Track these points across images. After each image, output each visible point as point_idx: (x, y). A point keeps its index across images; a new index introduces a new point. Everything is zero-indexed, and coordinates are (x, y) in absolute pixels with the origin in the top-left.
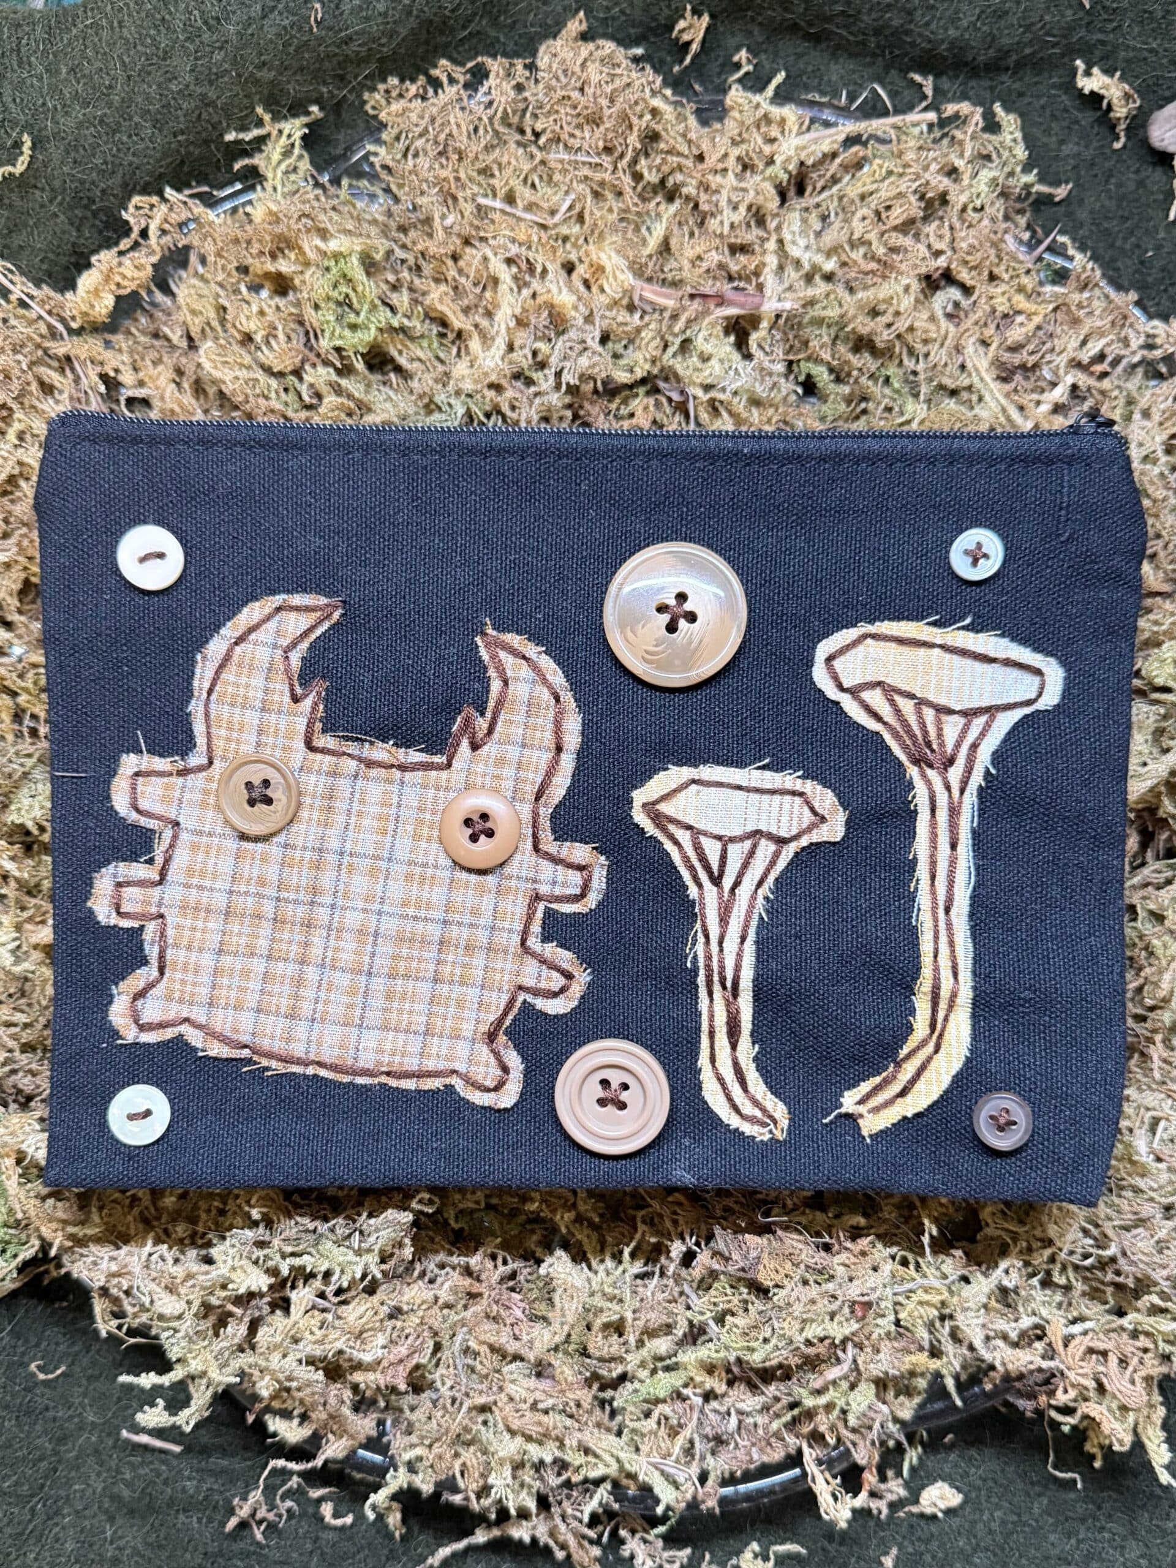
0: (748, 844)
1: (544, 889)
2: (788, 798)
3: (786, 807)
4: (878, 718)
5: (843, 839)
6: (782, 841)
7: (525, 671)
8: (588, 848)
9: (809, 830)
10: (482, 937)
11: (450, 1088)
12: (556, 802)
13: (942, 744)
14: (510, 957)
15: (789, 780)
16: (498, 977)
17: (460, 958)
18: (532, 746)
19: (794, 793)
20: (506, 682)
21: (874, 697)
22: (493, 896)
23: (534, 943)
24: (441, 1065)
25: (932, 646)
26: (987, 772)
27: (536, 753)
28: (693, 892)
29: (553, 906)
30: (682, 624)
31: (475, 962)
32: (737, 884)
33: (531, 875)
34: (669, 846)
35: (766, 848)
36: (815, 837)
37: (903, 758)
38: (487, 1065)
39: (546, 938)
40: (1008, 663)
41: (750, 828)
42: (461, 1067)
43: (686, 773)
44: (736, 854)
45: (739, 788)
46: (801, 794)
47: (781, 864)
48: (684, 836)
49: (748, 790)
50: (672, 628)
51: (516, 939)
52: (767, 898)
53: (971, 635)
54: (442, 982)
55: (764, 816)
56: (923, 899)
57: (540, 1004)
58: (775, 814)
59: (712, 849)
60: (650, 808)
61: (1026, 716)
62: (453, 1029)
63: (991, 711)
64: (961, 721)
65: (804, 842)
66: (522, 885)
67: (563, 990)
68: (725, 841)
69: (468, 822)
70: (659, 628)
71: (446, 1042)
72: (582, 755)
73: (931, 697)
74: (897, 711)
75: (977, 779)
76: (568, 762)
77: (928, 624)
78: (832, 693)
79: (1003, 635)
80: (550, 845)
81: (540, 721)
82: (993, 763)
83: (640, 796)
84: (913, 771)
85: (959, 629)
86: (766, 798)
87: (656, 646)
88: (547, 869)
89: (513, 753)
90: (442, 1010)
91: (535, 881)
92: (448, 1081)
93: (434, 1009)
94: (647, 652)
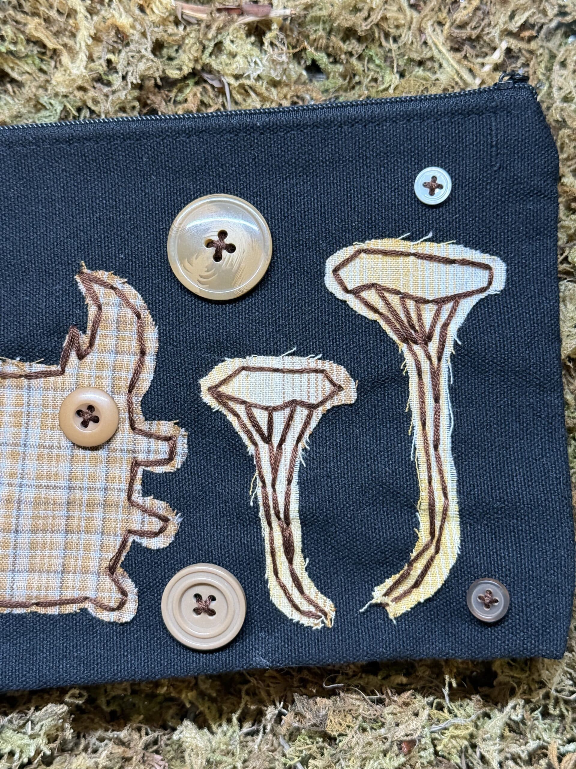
0: (287, 411)
1: (141, 457)
2: (313, 375)
3: (312, 381)
4: (375, 310)
5: (357, 401)
6: (312, 407)
7: (113, 298)
8: (171, 423)
9: (331, 396)
10: (99, 496)
11: (84, 611)
12: (144, 392)
13: (422, 326)
14: (120, 510)
15: (312, 362)
16: (113, 525)
17: (83, 514)
18: (123, 352)
19: (316, 371)
20: (100, 307)
21: (371, 296)
22: (104, 465)
23: (137, 497)
24: (76, 594)
25: (408, 255)
26: (456, 343)
27: (126, 357)
28: (251, 449)
29: (149, 469)
30: (225, 253)
31: (95, 515)
32: (282, 441)
33: (131, 447)
34: (231, 418)
35: (301, 414)
36: (336, 401)
37: (395, 338)
38: (110, 591)
39: (145, 494)
40: (464, 262)
41: (288, 399)
42: (91, 594)
43: (237, 363)
44: (279, 418)
45: (277, 370)
46: (322, 371)
47: (314, 423)
48: (240, 409)
49: (283, 371)
50: (218, 257)
51: (124, 496)
52: (304, 450)
53: (435, 244)
54: (72, 532)
55: (297, 390)
56: (418, 441)
57: (146, 542)
58: (305, 388)
59: (262, 417)
60: (213, 390)
61: (482, 300)
62: (83, 567)
63: (456, 298)
64: (433, 307)
65: (328, 406)
66: (125, 456)
67: (162, 530)
68: (271, 410)
69: (79, 413)
70: (208, 258)
71: (78, 577)
72: (160, 356)
73: (411, 292)
74: (388, 304)
75: (449, 349)
76: (150, 362)
77: (403, 239)
78: (340, 294)
79: (458, 243)
80: (142, 424)
81: (127, 333)
82: (459, 336)
83: (205, 383)
84: (403, 347)
85: (426, 241)
86: (297, 376)
87: (208, 271)
88: (143, 442)
89: (109, 359)
90: (74, 553)
91: (134, 452)
92: (82, 605)
93: (68, 553)
94: (201, 277)
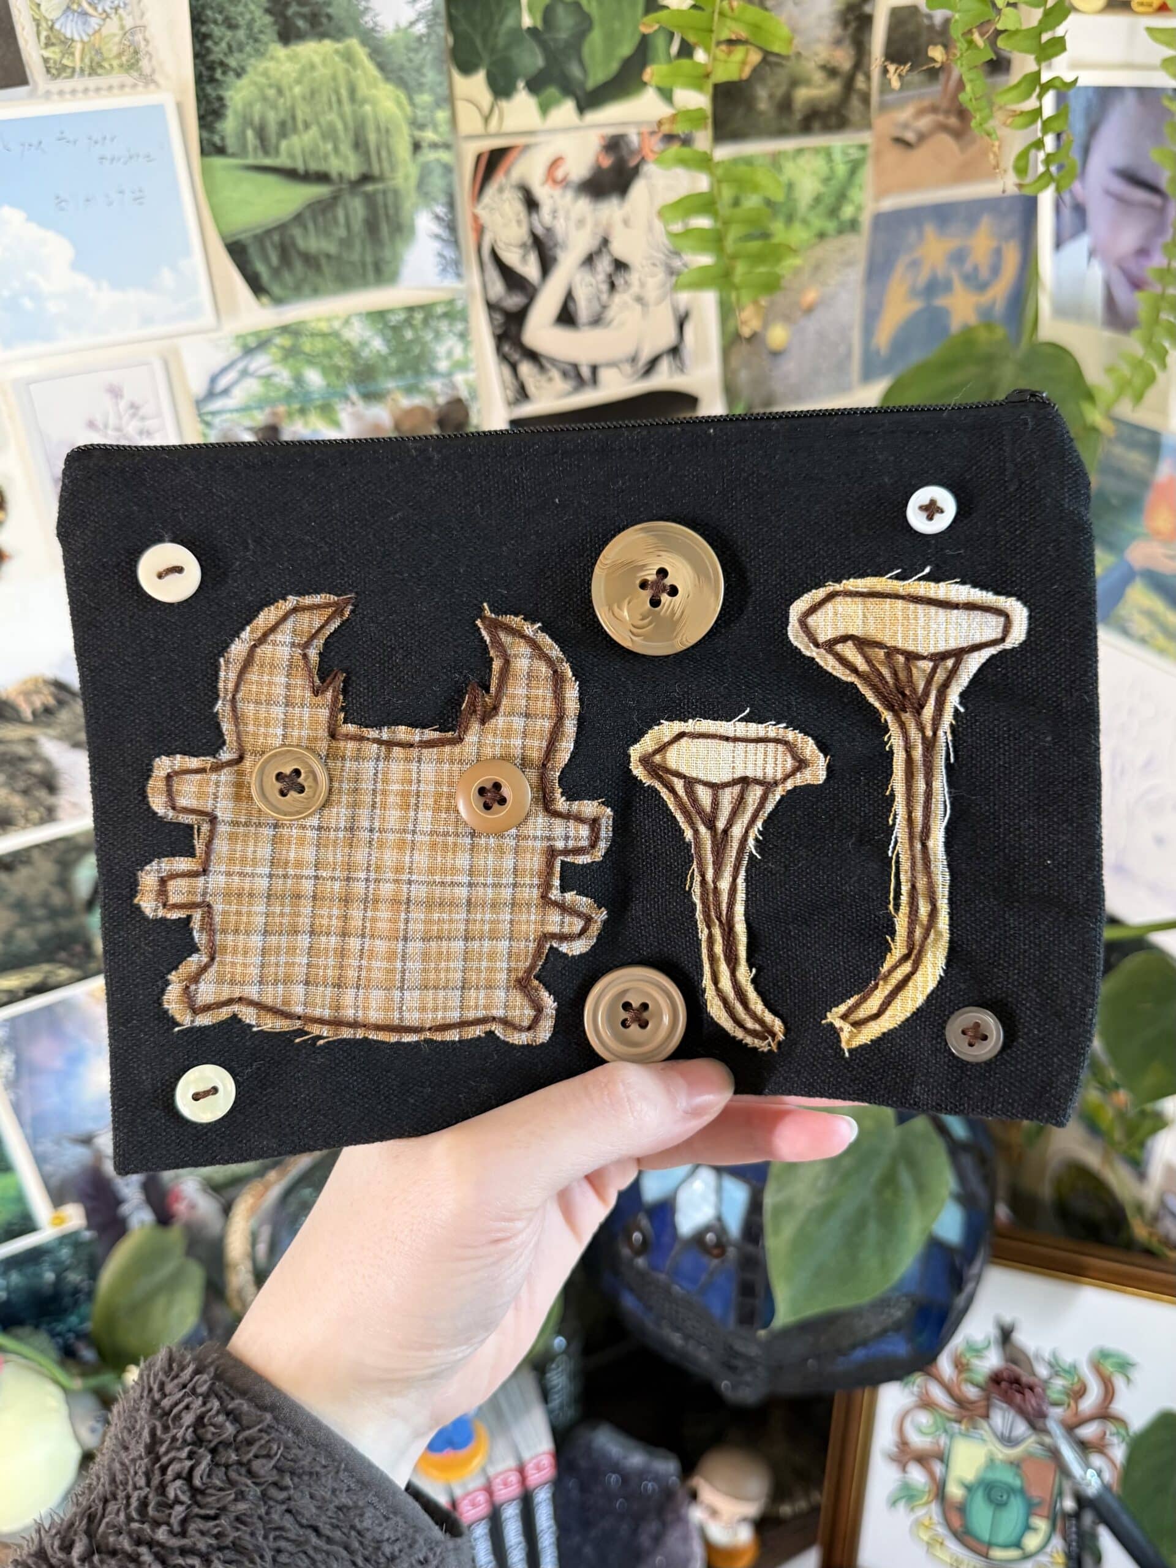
0: (737, 789)
1: (560, 845)
2: (771, 745)
3: (771, 754)
4: (854, 670)
5: (827, 780)
6: (769, 786)
7: (524, 649)
8: (595, 803)
9: (793, 773)
10: (507, 894)
11: (491, 1033)
12: (562, 765)
13: (914, 690)
14: (533, 910)
15: (771, 730)
16: (524, 927)
17: (488, 917)
18: (536, 715)
19: (776, 741)
20: (507, 662)
21: (848, 650)
22: (512, 856)
23: (555, 894)
24: (481, 1014)
25: (897, 596)
26: (956, 710)
27: (539, 722)
28: (690, 835)
29: (569, 859)
30: (665, 598)
31: (501, 917)
32: (730, 823)
33: (547, 834)
34: (665, 794)
35: (757, 792)
36: (799, 780)
37: (877, 705)
38: (522, 1007)
39: (564, 889)
40: (970, 607)
41: (738, 774)
42: (499, 1013)
43: (677, 727)
44: (728, 798)
45: (727, 739)
46: (786, 743)
47: (769, 807)
48: (679, 785)
49: (736, 739)
50: (655, 602)
51: (536, 893)
52: (757, 839)
53: (932, 584)
54: (473, 939)
55: (750, 764)
56: (900, 831)
57: (564, 948)
58: (760, 762)
59: (704, 795)
60: (645, 761)
61: (993, 656)
62: (487, 980)
63: (959, 654)
64: (927, 665)
65: (789, 785)
66: (538, 844)
67: (583, 931)
68: (715, 787)
69: (481, 792)
70: (644, 603)
71: (482, 994)
72: (581, 720)
73: (900, 645)
74: (869, 661)
75: (948, 718)
76: (570, 727)
77: (890, 578)
78: (810, 651)
79: (963, 583)
80: (561, 804)
81: (540, 692)
82: (961, 703)
83: (636, 752)
84: (887, 716)
85: (920, 579)
86: (752, 746)
87: (642, 619)
88: (559, 827)
89: (518, 723)
90: (475, 965)
91: (549, 839)
92: (487, 1027)
93: (469, 964)
94: (634, 626)
